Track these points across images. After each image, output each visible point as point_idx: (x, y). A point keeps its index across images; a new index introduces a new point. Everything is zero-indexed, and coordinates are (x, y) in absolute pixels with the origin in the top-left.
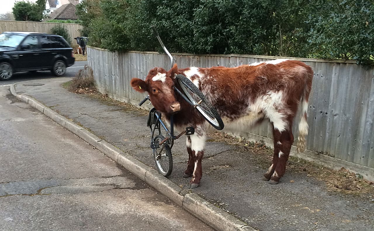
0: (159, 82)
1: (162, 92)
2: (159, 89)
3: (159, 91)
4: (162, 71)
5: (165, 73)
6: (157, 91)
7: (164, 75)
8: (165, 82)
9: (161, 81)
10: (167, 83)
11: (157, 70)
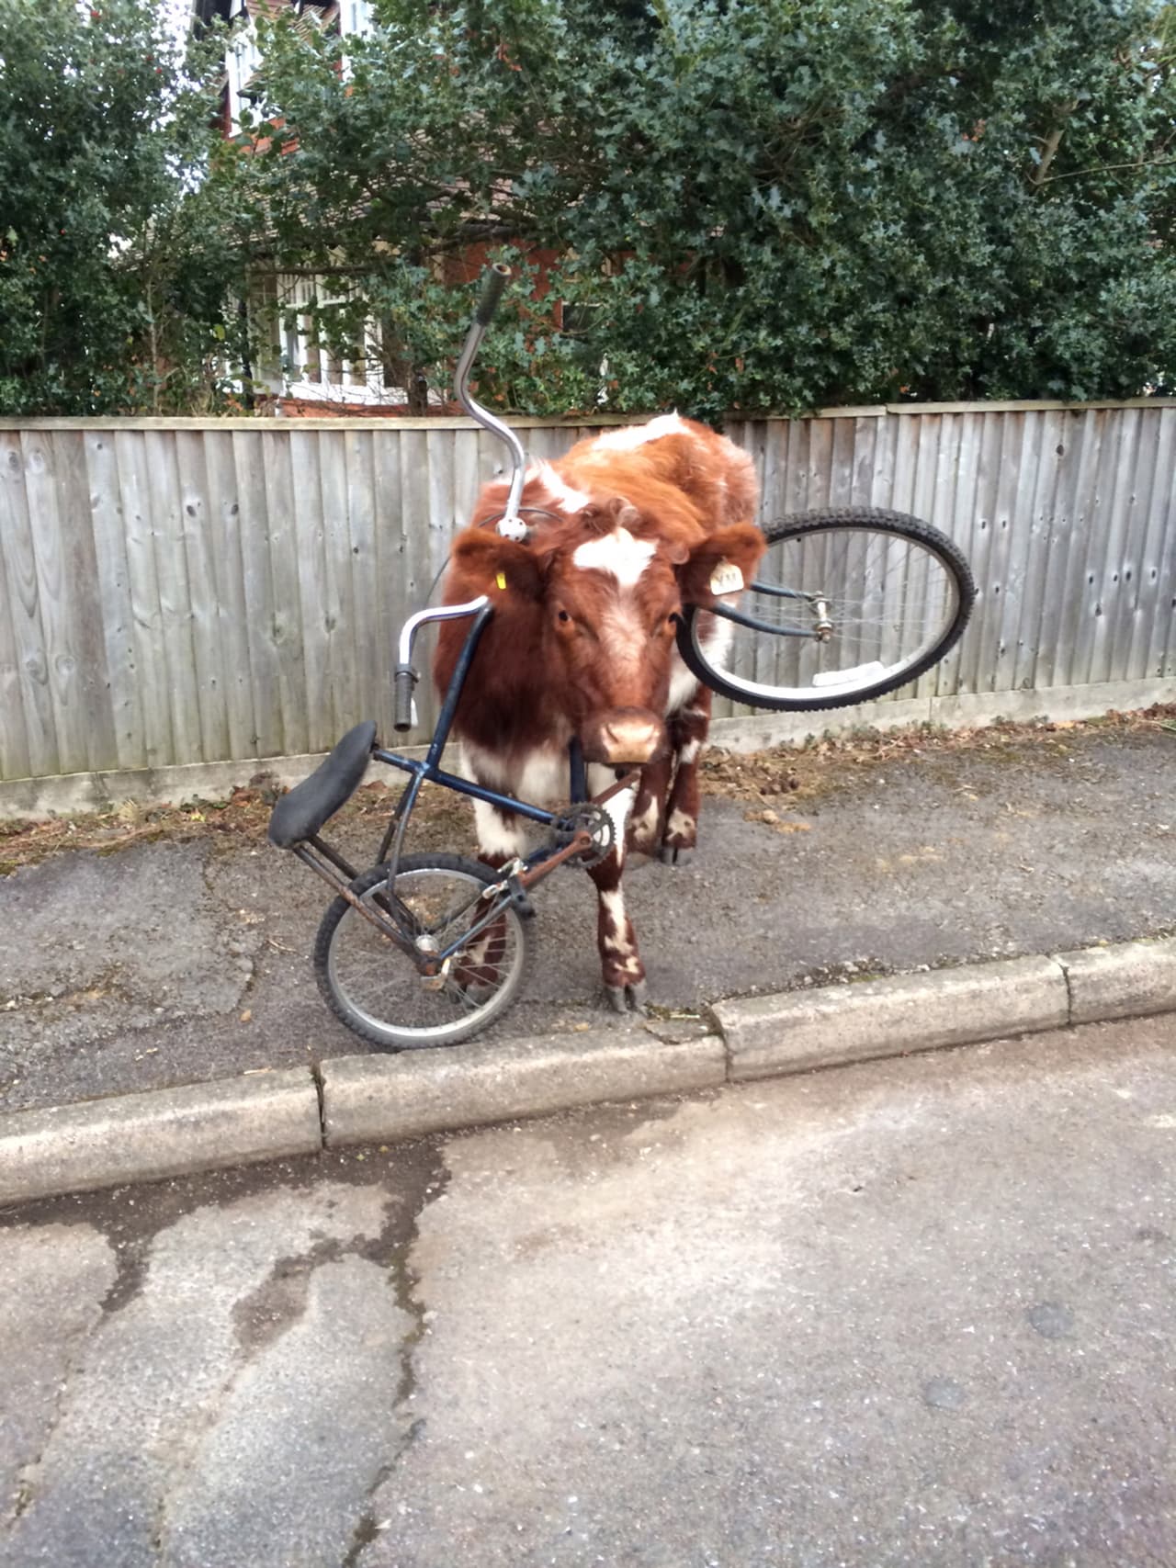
0: (603, 580)
1: (595, 637)
2: (580, 619)
3: (583, 630)
4: (643, 527)
5: (657, 541)
6: (571, 626)
7: (648, 548)
8: (637, 587)
9: (612, 580)
10: (641, 598)
11: (618, 510)
